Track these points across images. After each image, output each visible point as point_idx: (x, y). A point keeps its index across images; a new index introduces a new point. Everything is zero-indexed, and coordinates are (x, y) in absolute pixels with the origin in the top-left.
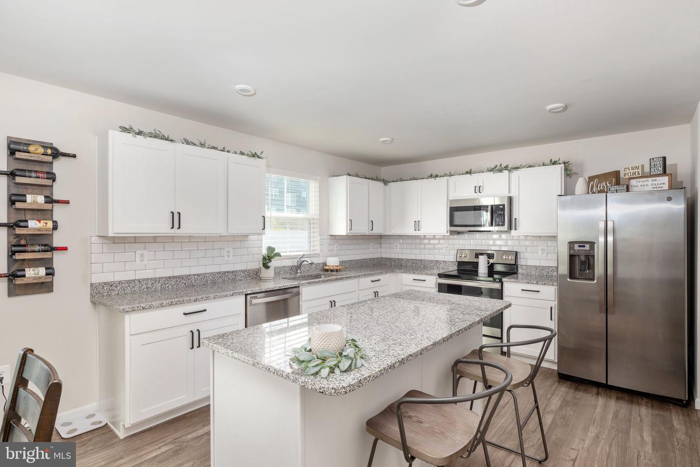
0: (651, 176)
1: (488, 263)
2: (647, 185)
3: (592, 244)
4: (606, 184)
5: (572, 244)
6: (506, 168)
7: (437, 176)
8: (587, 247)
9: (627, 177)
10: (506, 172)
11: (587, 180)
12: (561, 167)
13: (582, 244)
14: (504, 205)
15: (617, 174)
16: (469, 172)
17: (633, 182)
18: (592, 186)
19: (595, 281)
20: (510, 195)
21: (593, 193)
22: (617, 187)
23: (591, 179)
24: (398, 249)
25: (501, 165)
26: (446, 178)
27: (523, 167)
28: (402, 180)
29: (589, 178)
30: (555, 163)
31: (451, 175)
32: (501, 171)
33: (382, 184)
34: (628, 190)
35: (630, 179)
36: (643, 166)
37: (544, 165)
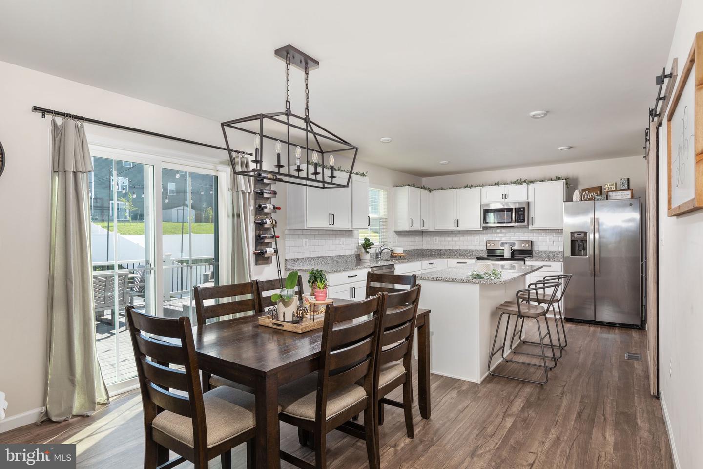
0: (621, 190)
1: (511, 250)
2: (619, 196)
3: (585, 233)
4: (593, 194)
5: (572, 233)
6: (525, 181)
7: (472, 186)
8: (582, 235)
9: (606, 190)
10: (525, 185)
11: (581, 191)
12: (564, 182)
13: (579, 233)
14: (524, 208)
15: (600, 188)
16: (498, 184)
17: (610, 194)
18: (585, 195)
19: (588, 257)
20: (528, 201)
21: (585, 200)
22: (600, 197)
23: (584, 190)
24: (437, 242)
25: (521, 179)
26: (479, 188)
27: (537, 181)
28: (442, 189)
29: (582, 190)
30: (559, 179)
31: (483, 186)
32: (521, 183)
33: (427, 192)
34: (607, 199)
35: (608, 191)
36: (616, 184)
37: (551, 180)
